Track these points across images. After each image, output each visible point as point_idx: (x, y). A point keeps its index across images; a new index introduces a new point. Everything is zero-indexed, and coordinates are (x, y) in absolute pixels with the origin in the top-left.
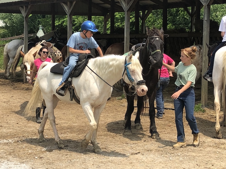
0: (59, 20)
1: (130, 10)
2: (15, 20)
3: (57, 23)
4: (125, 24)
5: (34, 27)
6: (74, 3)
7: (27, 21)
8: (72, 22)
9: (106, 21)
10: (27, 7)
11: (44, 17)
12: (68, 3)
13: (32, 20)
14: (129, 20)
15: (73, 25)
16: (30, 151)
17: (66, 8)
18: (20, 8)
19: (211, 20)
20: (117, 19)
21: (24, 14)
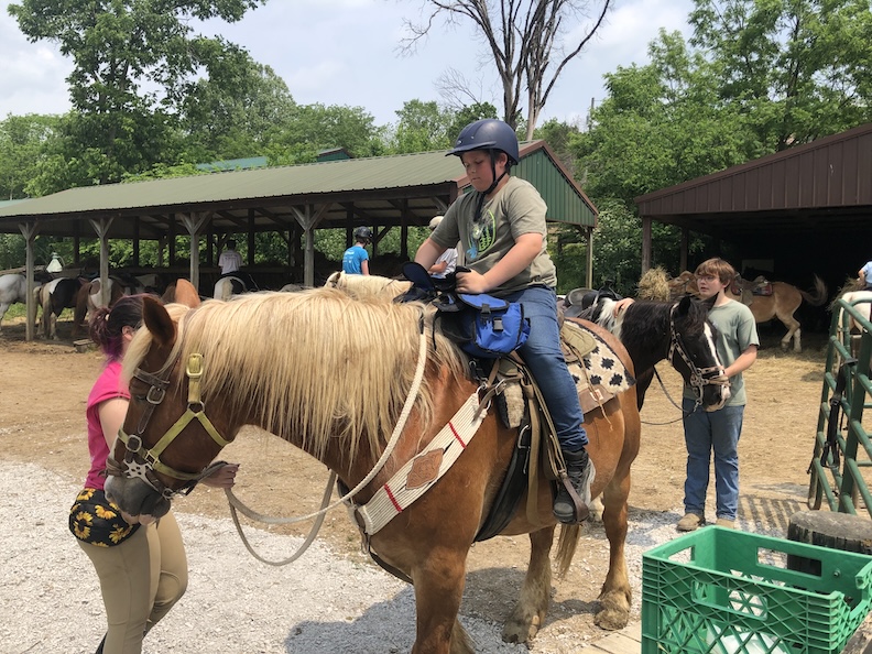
0: (86, 245)
1: (199, 233)
2: (9, 245)
3: (82, 250)
4: (192, 252)
5: (43, 255)
6: (111, 220)
7: (31, 246)
8: (107, 248)
9: (161, 248)
10: (31, 225)
11: (60, 240)
12: (102, 220)
13: (40, 245)
14: (197, 248)
15: (110, 253)
16: (40, 444)
17: (98, 228)
18: (20, 226)
19: (315, 251)
20: (180, 245)
21: (26, 236)
